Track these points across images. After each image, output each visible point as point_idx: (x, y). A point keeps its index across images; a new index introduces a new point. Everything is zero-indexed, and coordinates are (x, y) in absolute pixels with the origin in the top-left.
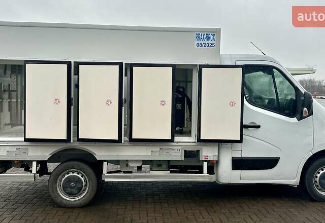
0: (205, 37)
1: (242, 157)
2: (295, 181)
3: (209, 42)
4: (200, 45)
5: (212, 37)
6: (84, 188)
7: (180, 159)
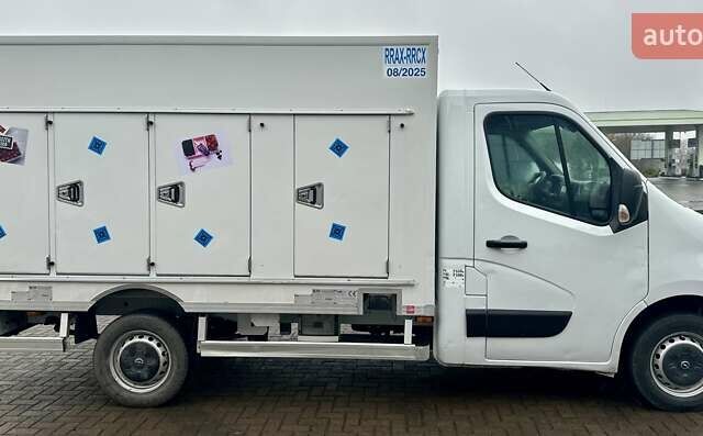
0: (405, 55)
1: (488, 311)
2: (608, 363)
3: (414, 66)
4: (395, 73)
5: (420, 55)
6: (161, 368)
7: (356, 313)
